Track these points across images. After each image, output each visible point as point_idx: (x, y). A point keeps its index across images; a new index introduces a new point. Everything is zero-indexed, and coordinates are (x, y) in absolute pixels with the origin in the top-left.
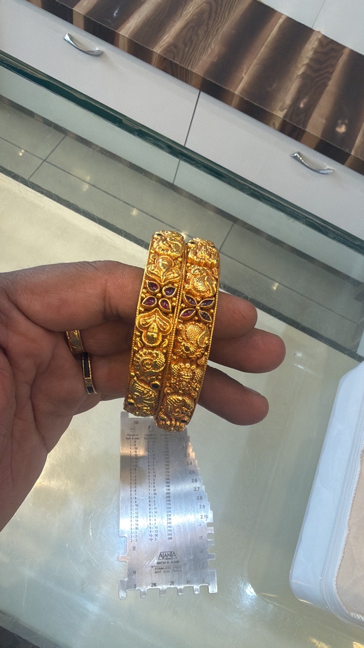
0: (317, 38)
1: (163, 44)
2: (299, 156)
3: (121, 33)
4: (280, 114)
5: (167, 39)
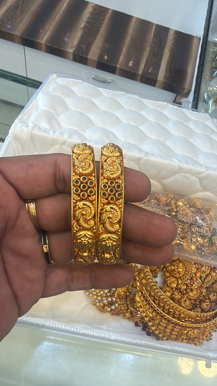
0: (92, 6)
4: (71, 51)
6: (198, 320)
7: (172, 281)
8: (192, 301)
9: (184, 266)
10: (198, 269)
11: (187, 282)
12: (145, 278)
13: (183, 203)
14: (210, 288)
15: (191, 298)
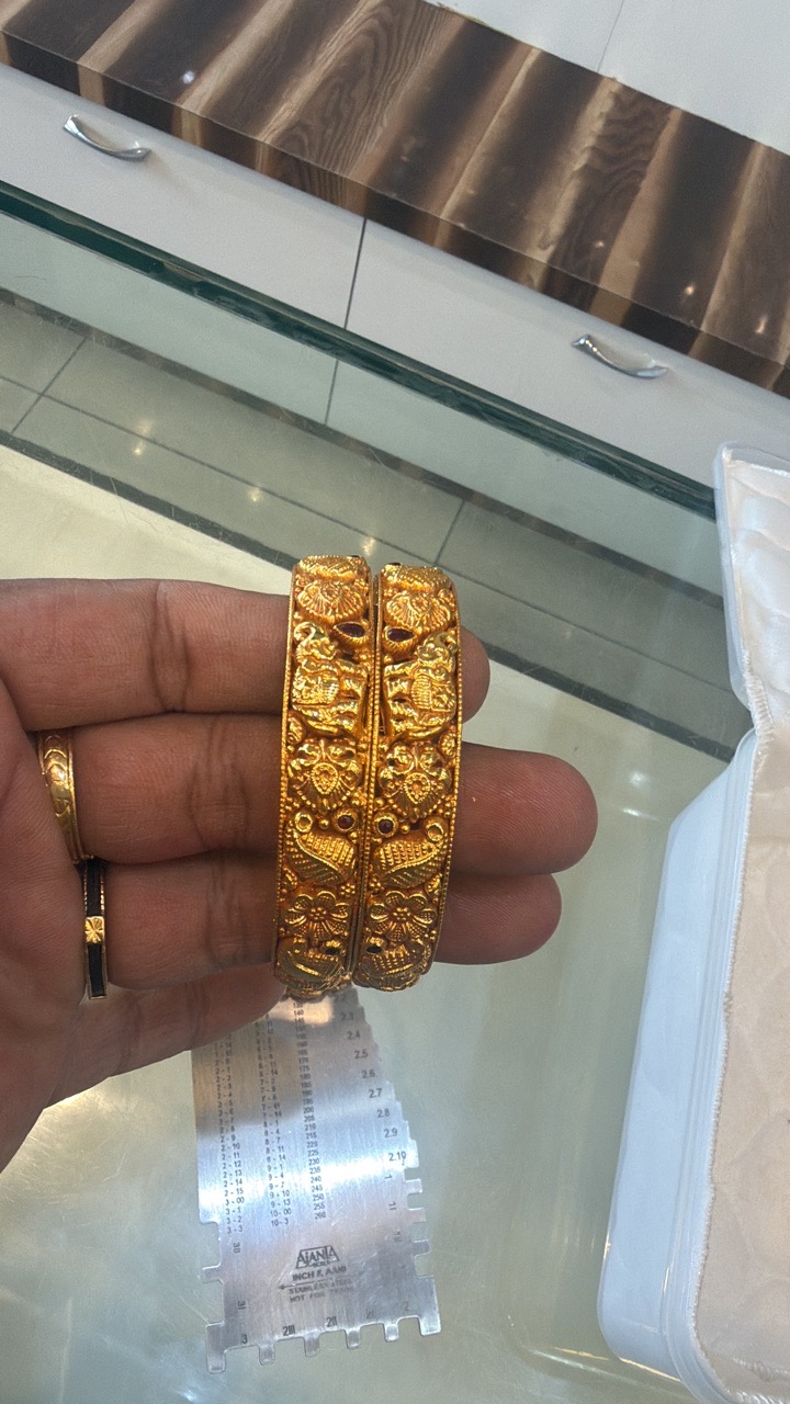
0: (611, 92)
1: (276, 124)
2: (591, 345)
3: (183, 107)
4: (541, 256)
5: (284, 113)
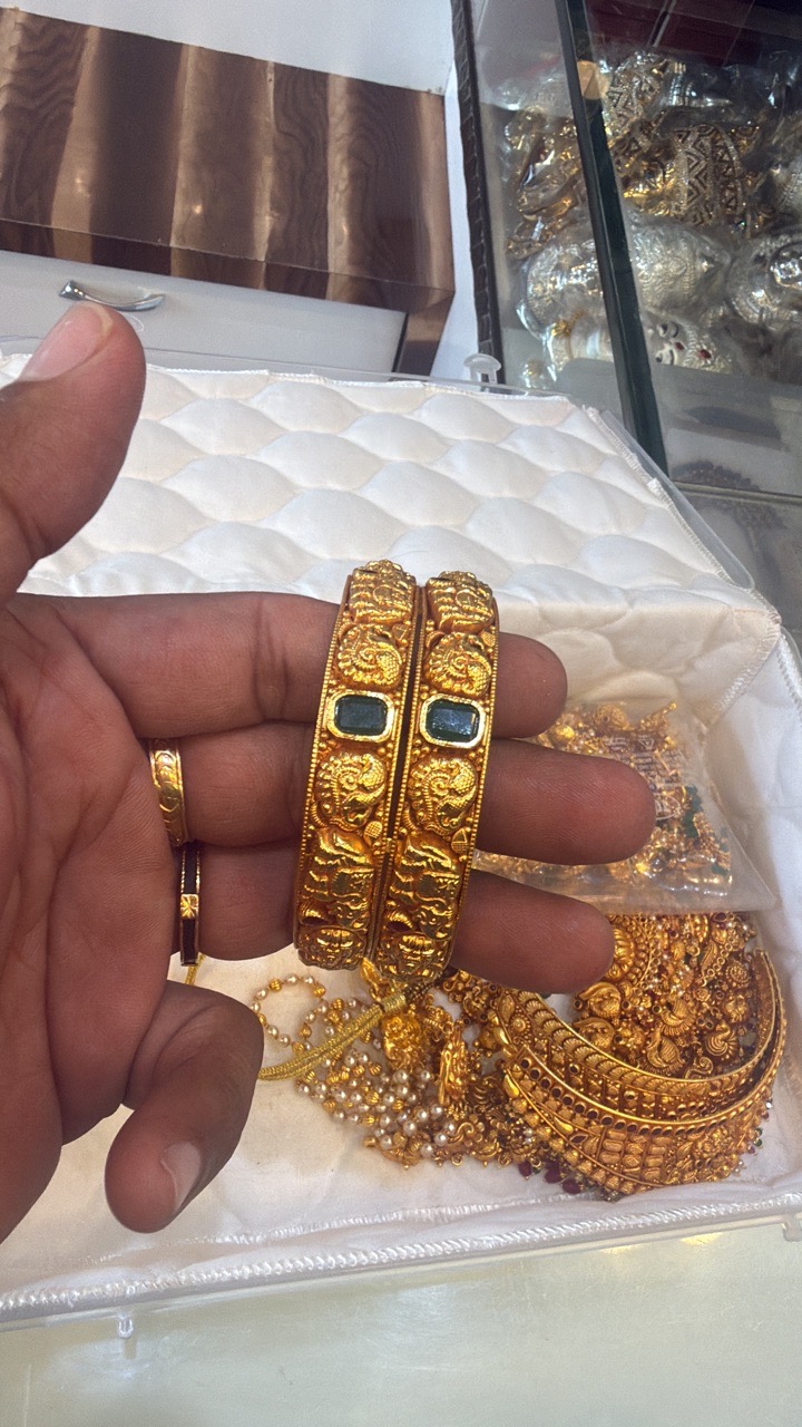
0: (16, 24)
2: (78, 292)
6: (714, 1098)
7: (602, 996)
8: (681, 1042)
9: (628, 936)
10: (673, 934)
11: (651, 986)
12: (522, 1013)
13: (576, 728)
14: (720, 983)
15: (672, 1032)
